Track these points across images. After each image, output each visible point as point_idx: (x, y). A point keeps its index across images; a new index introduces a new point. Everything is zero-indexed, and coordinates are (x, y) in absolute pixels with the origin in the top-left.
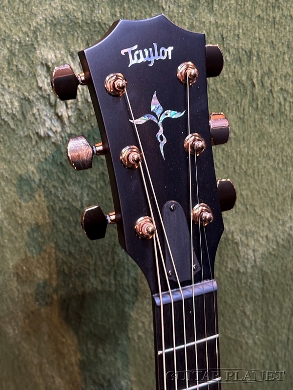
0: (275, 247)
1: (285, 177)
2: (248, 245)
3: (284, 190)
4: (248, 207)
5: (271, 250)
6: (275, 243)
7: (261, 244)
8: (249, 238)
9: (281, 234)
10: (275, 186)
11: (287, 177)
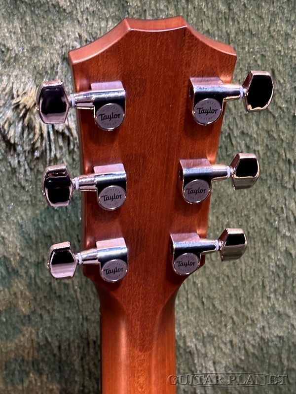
0: (243, 358)
1: (253, 256)
2: (206, 356)
3: (253, 275)
4: (204, 300)
5: (238, 361)
6: (243, 352)
7: (224, 353)
8: (208, 345)
9: (251, 338)
10: (239, 270)
11: (256, 257)
